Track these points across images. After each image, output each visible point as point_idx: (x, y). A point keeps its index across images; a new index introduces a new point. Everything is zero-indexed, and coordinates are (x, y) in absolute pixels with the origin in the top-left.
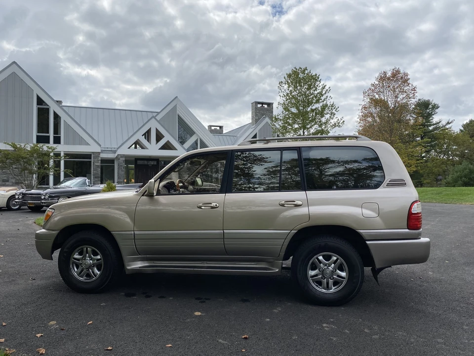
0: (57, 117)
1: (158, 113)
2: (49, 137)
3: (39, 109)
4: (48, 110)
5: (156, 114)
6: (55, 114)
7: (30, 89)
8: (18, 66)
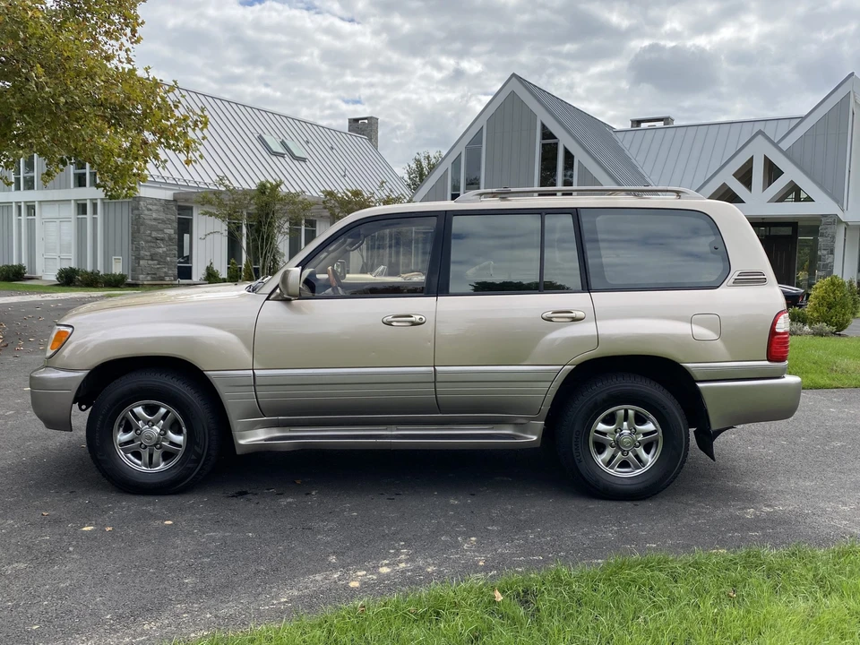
0: (569, 157)
1: (803, 119)
3: (544, 146)
5: (794, 122)
6: (567, 152)
7: (533, 116)
8: (519, 79)
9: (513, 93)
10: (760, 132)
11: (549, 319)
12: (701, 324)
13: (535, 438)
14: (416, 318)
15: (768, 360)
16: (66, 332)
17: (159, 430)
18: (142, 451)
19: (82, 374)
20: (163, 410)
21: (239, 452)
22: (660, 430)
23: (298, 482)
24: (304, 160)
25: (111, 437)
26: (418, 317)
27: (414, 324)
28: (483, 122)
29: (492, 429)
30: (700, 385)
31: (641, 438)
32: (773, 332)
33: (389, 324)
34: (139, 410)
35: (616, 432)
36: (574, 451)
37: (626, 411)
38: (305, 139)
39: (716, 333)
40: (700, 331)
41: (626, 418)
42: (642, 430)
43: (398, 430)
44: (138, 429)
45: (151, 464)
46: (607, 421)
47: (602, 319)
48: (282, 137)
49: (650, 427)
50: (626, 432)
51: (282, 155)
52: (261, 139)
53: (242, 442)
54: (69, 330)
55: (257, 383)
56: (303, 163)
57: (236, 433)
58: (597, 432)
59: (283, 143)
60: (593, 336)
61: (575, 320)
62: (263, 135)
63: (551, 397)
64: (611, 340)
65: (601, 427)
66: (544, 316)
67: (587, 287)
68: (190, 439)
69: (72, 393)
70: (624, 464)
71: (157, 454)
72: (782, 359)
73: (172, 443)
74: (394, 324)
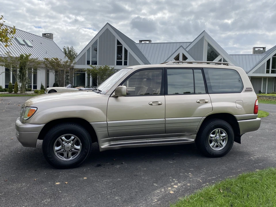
0: (126, 51)
1: (191, 43)
2: (122, 62)
3: (118, 47)
4: (122, 47)
5: (189, 43)
6: (125, 49)
7: (114, 37)
8: (109, 25)
9: (107, 29)
10: (181, 46)
11: (199, 103)
12: (238, 103)
13: (193, 140)
14: (160, 103)
15: (254, 114)
16: (35, 110)
17: (71, 145)
18: (64, 153)
19: (43, 125)
20: (73, 137)
21: (101, 150)
22: (227, 135)
23: (115, 160)
25: (53, 149)
26: (160, 102)
27: (159, 104)
28: (98, 38)
29: (179, 138)
30: (238, 121)
31: (222, 138)
32: (255, 106)
33: (151, 105)
34: (63, 138)
35: (215, 137)
36: (205, 143)
37: (218, 130)
38: (32, 40)
39: (242, 105)
40: (238, 105)
41: (218, 132)
42: (222, 136)
43: (150, 140)
44: (63, 144)
45: (68, 157)
46: (213, 134)
47: (213, 102)
48: (23, 39)
49: (224, 135)
50: (218, 136)
51: (24, 45)
52: (16, 39)
53: (102, 147)
54: (36, 109)
55: (108, 126)
56: (31, 48)
57: (100, 144)
58: (211, 137)
59: (24, 41)
60: (211, 107)
61: (206, 102)
63: (199, 127)
65: (212, 135)
66: (197, 101)
67: (207, 93)
68: (83, 147)
69: (38, 133)
70: (217, 146)
71: (70, 154)
72: (257, 113)
73: (75, 149)
74: (153, 105)
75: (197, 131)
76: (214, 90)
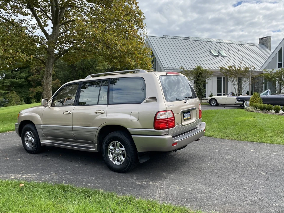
11: (96, 113)
12: (133, 115)
13: (95, 149)
14: (69, 112)
17: (31, 138)
20: (31, 133)
21: (42, 145)
22: (125, 150)
23: (60, 155)
24: (226, 57)
30: (132, 136)
31: (122, 152)
32: (155, 119)
33: (64, 113)
35: (115, 149)
37: (116, 143)
38: (228, 49)
39: (137, 118)
40: (132, 118)
41: (117, 145)
42: (121, 150)
44: (28, 137)
47: (109, 114)
48: (219, 50)
50: (117, 150)
51: (217, 56)
52: (210, 52)
53: (42, 143)
55: (43, 128)
56: (225, 58)
57: (41, 140)
58: (110, 149)
59: (219, 52)
60: (105, 118)
61: (102, 113)
62: (211, 50)
63: (97, 137)
64: (110, 120)
65: (111, 147)
67: (108, 103)
68: (35, 141)
75: (96, 140)
76: (115, 101)
